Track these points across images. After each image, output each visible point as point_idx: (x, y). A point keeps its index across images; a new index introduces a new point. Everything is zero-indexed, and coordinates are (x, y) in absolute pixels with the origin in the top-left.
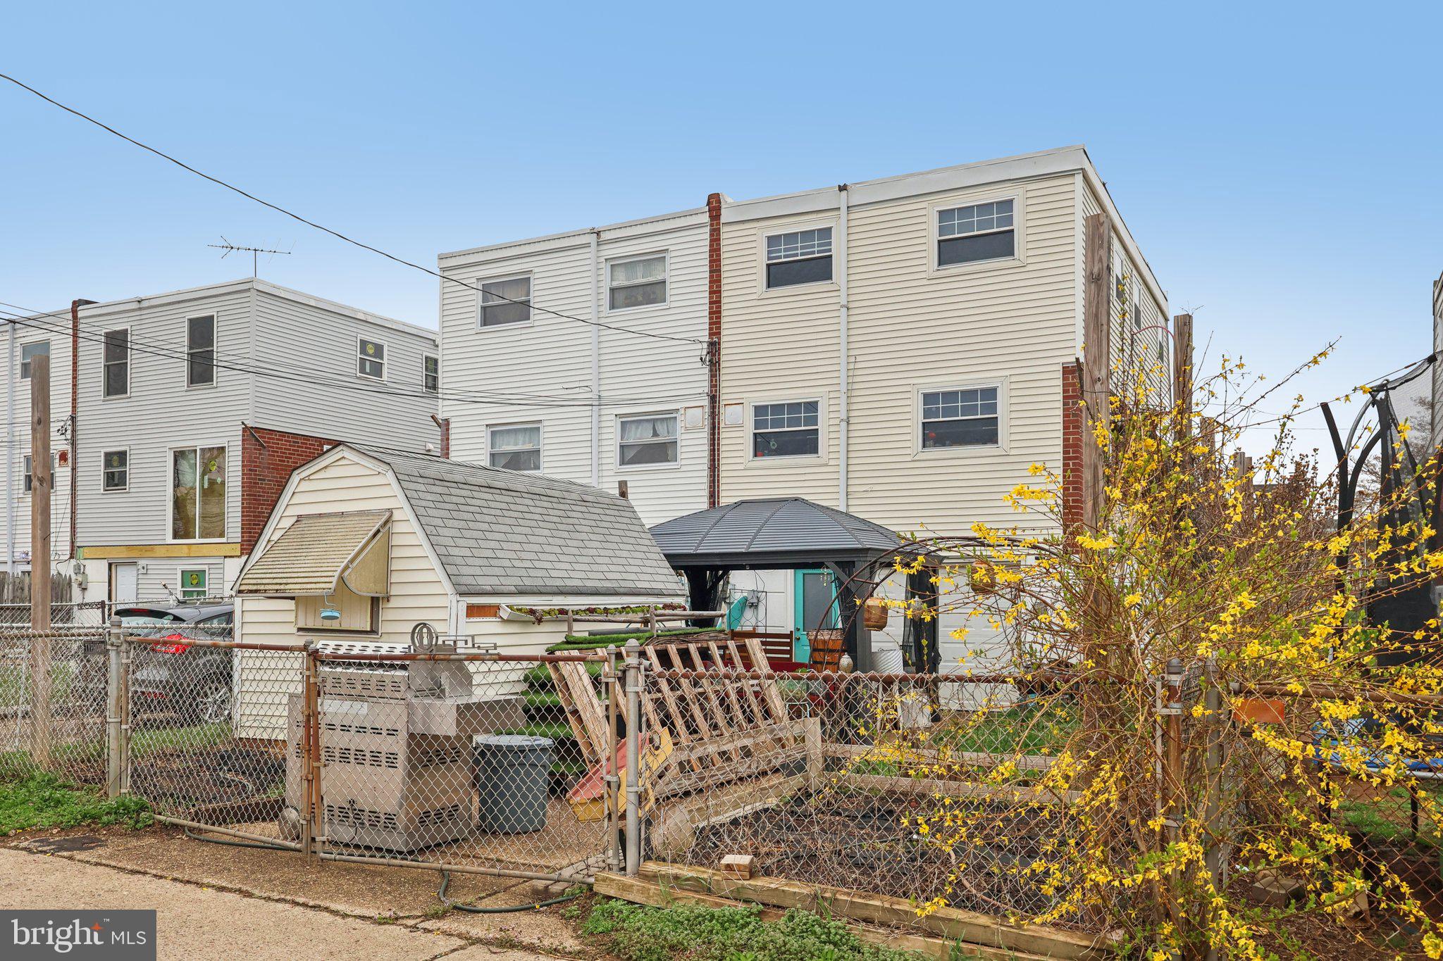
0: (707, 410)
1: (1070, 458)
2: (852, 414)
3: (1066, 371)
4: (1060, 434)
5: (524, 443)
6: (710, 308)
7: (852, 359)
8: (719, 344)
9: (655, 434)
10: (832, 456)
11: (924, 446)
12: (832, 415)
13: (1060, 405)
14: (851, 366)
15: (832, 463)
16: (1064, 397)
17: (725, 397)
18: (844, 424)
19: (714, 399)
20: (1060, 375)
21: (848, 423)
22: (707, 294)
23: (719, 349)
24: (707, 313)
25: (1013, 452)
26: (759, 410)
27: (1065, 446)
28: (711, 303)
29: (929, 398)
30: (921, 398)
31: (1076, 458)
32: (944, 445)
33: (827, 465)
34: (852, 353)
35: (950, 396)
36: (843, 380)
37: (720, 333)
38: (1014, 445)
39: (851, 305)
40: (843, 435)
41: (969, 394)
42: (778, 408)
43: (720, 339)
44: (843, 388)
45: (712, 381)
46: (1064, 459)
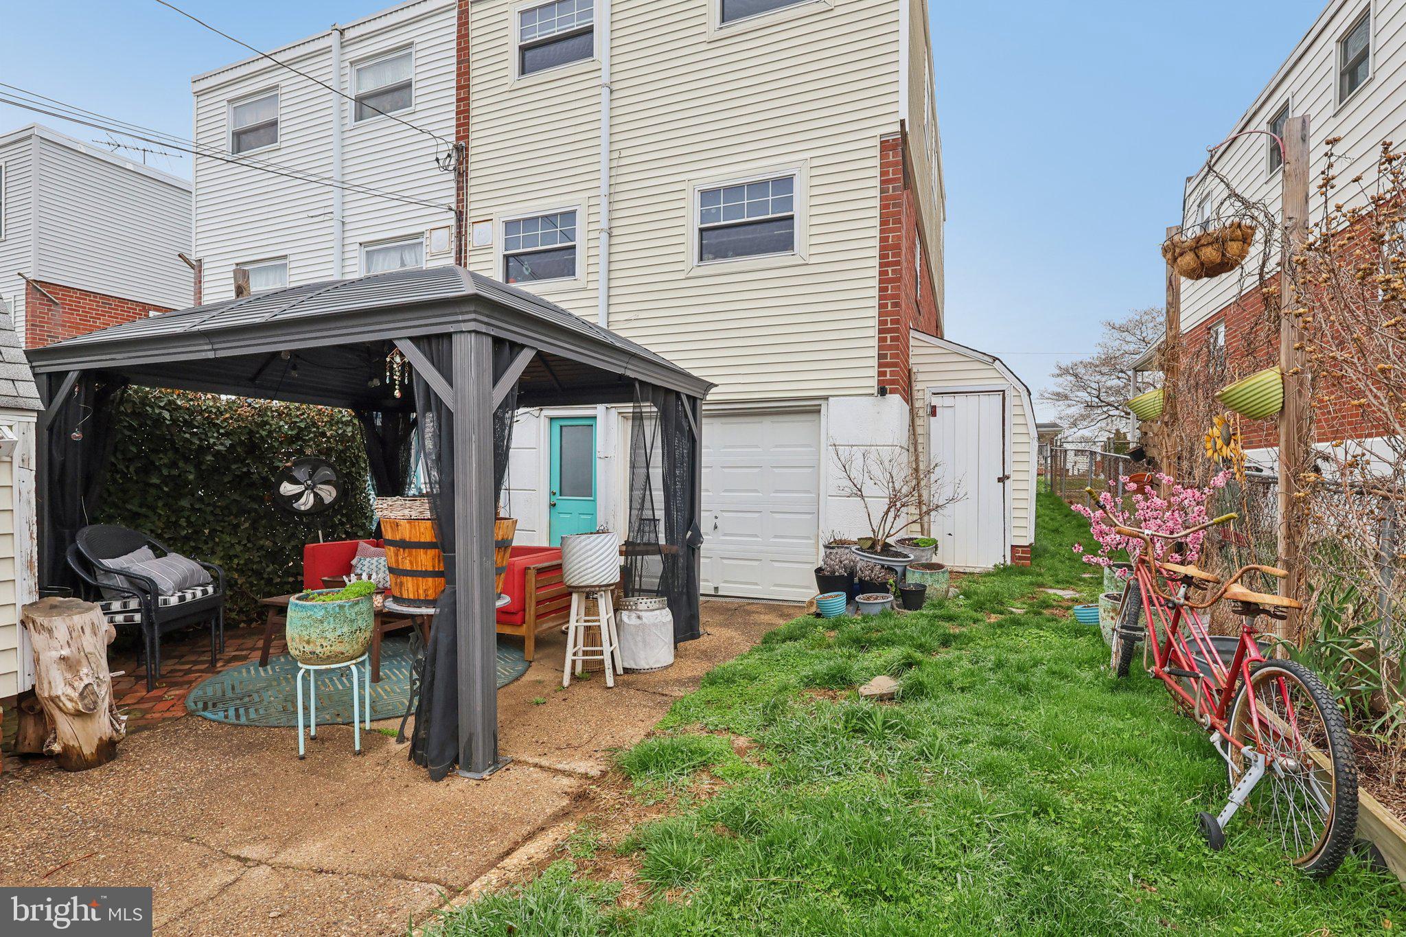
0: (454, 230)
1: (888, 264)
2: (615, 223)
3: (885, 146)
4: (876, 232)
5: (275, 283)
6: (458, 107)
7: (616, 155)
8: (467, 149)
9: (403, 264)
10: (591, 277)
11: (701, 259)
12: (592, 227)
13: (876, 192)
14: (614, 164)
15: (591, 286)
16: (882, 182)
17: (473, 214)
18: (604, 236)
19: (460, 216)
20: (876, 152)
21: (610, 236)
22: (454, 91)
23: (467, 155)
24: (453, 115)
25: (813, 260)
26: (510, 226)
27: (882, 248)
28: (458, 100)
29: (708, 196)
30: (698, 196)
31: (898, 263)
32: (725, 256)
33: (585, 289)
34: (615, 147)
35: (734, 191)
36: (604, 183)
37: (468, 136)
38: (814, 250)
39: (615, 87)
40: (603, 251)
41: (758, 187)
42: (530, 222)
43: (468, 143)
44: (604, 190)
45: (458, 195)
46: (881, 265)
